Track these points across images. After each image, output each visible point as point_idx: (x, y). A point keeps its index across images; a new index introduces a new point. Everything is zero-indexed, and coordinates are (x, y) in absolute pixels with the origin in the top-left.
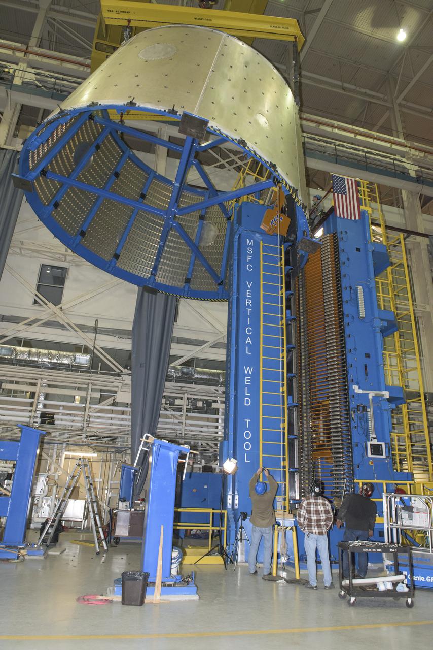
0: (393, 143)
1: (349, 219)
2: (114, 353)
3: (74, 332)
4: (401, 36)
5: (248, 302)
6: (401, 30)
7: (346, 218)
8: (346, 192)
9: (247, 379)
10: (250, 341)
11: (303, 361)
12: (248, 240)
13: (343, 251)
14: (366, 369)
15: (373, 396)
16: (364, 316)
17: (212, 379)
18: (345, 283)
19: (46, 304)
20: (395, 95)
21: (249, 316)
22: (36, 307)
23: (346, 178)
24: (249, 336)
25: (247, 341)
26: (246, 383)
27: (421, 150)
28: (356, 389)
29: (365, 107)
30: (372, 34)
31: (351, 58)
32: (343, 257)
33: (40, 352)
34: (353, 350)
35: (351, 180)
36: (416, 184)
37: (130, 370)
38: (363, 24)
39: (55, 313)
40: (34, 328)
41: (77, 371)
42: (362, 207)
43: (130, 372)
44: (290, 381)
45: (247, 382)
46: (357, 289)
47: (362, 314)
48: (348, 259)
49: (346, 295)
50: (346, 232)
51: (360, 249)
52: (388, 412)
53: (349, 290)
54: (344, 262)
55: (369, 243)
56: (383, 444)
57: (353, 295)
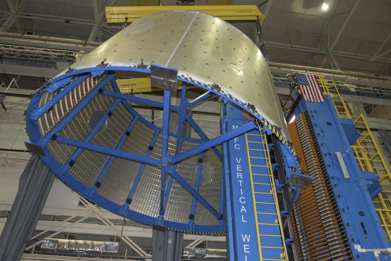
0: (334, 73)
1: (316, 101)
2: (139, 241)
3: (109, 225)
4: (325, 7)
5: (239, 175)
6: (324, 4)
7: (313, 101)
8: (308, 84)
9: (246, 247)
10: (245, 210)
11: (299, 227)
12: (233, 126)
13: (316, 125)
14: (363, 227)
15: (379, 254)
16: (349, 177)
17: (221, 258)
18: (323, 150)
19: (87, 204)
20: (328, 46)
21: (241, 187)
22: (81, 208)
23: (306, 74)
24: (243, 205)
25: (242, 210)
26: (245, 252)
27: (355, 76)
28: (358, 248)
29: (309, 59)
30: (305, 13)
31: (294, 30)
32: (317, 130)
33: (77, 243)
34: (345, 210)
35: (311, 76)
36: (358, 97)
37: (151, 254)
38: (298, 8)
39: (94, 212)
40: (77, 224)
41: (109, 258)
42: (325, 93)
43: (151, 256)
44: (289, 247)
45: (246, 250)
46: (336, 155)
47: (346, 175)
48: (322, 131)
49: (327, 161)
50: (315, 112)
51: (330, 123)
53: (329, 156)
54: (319, 134)
55: (337, 118)
57: (333, 160)
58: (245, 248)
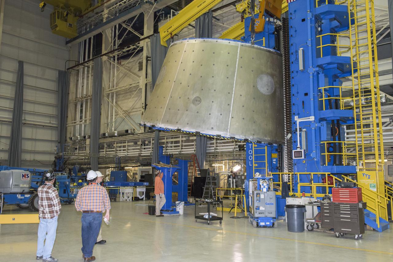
13: (291, 27)
14: (303, 104)
28: (296, 118)
32: (292, 32)
34: (295, 94)
47: (301, 68)
48: (296, 31)
49: (292, 58)
50: (295, 11)
51: (305, 19)
52: (315, 129)
53: (294, 54)
54: (292, 35)
55: (308, 13)
56: (303, 151)
57: (297, 56)
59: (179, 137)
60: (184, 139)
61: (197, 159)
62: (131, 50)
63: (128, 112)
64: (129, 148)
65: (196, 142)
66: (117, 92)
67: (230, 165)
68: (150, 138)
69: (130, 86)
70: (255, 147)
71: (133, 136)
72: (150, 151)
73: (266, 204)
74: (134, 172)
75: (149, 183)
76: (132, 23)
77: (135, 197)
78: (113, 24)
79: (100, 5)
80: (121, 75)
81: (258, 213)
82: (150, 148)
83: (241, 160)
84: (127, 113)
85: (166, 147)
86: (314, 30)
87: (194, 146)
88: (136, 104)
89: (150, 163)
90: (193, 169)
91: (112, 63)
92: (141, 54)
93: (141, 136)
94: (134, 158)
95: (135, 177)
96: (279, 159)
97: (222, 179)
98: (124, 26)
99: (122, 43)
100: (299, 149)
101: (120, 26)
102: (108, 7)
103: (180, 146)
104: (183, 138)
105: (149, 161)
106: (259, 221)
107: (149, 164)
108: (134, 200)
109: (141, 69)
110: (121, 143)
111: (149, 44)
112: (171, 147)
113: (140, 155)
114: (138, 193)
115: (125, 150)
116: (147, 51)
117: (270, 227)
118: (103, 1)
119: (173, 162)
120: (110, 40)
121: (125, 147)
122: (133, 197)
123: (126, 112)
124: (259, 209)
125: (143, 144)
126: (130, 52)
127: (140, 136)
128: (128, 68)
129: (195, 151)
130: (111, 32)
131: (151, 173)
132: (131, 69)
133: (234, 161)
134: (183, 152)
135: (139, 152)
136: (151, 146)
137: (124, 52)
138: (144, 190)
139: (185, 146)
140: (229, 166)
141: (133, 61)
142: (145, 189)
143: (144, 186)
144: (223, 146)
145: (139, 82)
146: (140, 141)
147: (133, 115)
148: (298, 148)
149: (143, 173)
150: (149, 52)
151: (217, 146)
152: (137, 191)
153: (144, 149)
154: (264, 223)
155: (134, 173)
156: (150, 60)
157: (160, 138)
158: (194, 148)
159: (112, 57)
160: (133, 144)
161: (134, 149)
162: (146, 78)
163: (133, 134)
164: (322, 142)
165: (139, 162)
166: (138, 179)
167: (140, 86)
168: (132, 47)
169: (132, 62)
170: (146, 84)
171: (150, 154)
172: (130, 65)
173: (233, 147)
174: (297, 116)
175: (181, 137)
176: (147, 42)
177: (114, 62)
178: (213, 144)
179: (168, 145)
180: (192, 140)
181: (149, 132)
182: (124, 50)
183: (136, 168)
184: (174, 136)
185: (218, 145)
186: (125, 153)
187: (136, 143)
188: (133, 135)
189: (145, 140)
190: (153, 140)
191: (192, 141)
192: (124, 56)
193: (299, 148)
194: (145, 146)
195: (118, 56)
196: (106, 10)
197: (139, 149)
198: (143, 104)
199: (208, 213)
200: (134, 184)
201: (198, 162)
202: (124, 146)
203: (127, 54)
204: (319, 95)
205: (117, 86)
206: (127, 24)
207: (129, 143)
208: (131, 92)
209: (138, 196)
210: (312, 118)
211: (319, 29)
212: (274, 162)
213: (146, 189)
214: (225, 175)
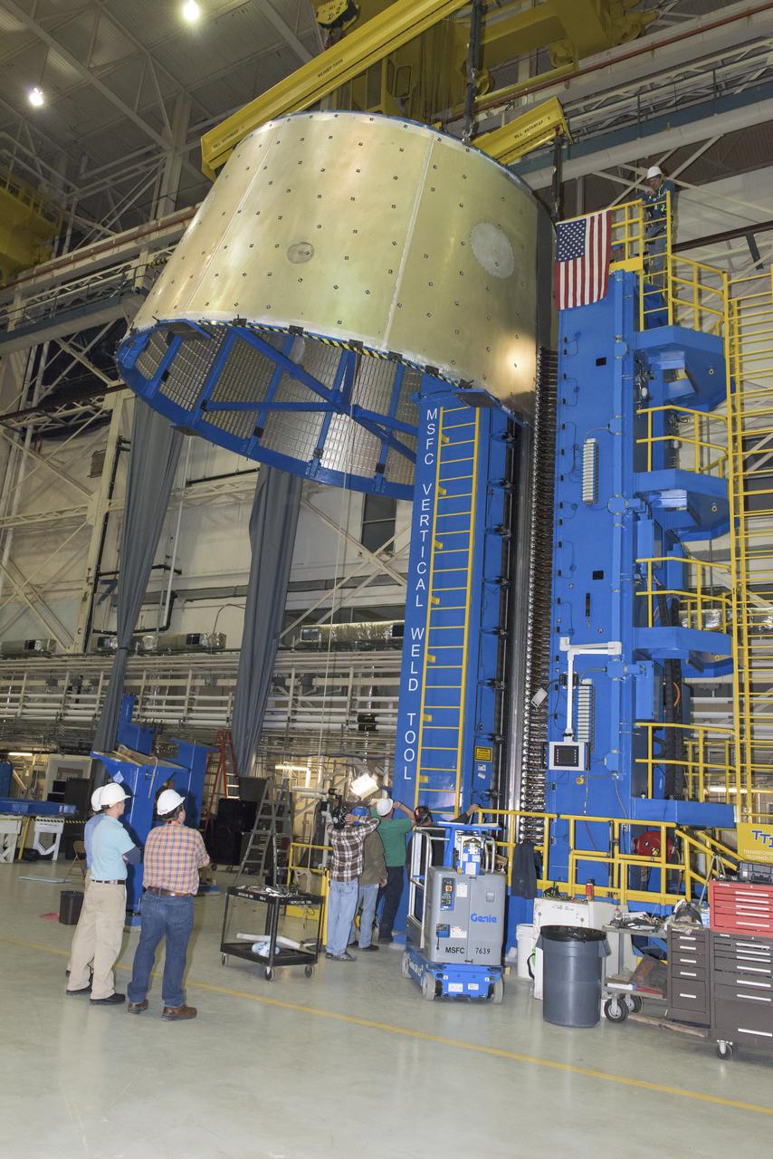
1: (587, 302)
5: (424, 520)
7: (579, 304)
8: (583, 250)
9: (415, 648)
10: (422, 585)
12: (429, 411)
14: (588, 602)
16: (592, 498)
21: (423, 544)
24: (422, 576)
25: (419, 586)
26: (412, 655)
32: (564, 391)
34: (565, 571)
45: (415, 653)
46: (582, 445)
47: (588, 494)
48: (577, 390)
49: (562, 466)
50: (578, 335)
51: (605, 359)
52: (621, 683)
53: (569, 454)
54: (564, 400)
55: (618, 341)
56: (581, 745)
57: (577, 460)
58: (413, 650)
59: (186, 677)
60: (200, 682)
61: (231, 744)
62: (77, 417)
63: (43, 590)
64: (29, 695)
65: (233, 695)
66: (17, 530)
67: (329, 771)
68: (99, 670)
69: (60, 517)
70: (425, 723)
71: (46, 659)
72: (94, 709)
73: (474, 918)
74: (36, 768)
75: (77, 809)
76: (89, 343)
77: (25, 849)
78: (34, 339)
79: (4, 285)
80: (36, 483)
81: (443, 949)
82: (94, 701)
83: (362, 758)
84: (40, 594)
85: (144, 703)
86: (631, 394)
87: (226, 706)
88: (70, 570)
89: (88, 744)
90: (217, 774)
91: (16, 445)
92: (104, 429)
93: (72, 661)
94: (42, 728)
95: (38, 783)
96: (494, 766)
97: (302, 811)
98: (65, 347)
99: (55, 394)
100: (570, 738)
101: (54, 346)
102: (26, 295)
103: (186, 703)
104: (196, 680)
105: (86, 740)
106: (446, 977)
107: (83, 749)
108: (20, 857)
109: (96, 471)
110: (9, 678)
111: (131, 404)
112: (159, 702)
113: (61, 720)
114: (37, 837)
115: (16, 700)
116: (122, 425)
117: (478, 1000)
118: (16, 277)
119: (160, 749)
120: (19, 383)
121: (19, 693)
122: (17, 850)
123: (38, 590)
124: (449, 936)
125: (76, 686)
126: (72, 422)
127: (68, 663)
128: (59, 465)
129: (228, 720)
130: (25, 360)
131: (89, 777)
132: (70, 468)
133: (339, 760)
134: (191, 722)
135: (60, 709)
136: (97, 697)
137: (54, 421)
138: (58, 828)
139: (201, 703)
140: (323, 773)
141: (77, 448)
142: (61, 825)
143: (60, 817)
144: (311, 713)
145: (86, 507)
146: (67, 677)
147: (55, 600)
148: (566, 735)
149: (64, 774)
150: (128, 426)
151: (295, 712)
152: (36, 830)
153: (77, 701)
154: (461, 985)
155: (35, 772)
156: (128, 450)
157: (127, 673)
158: (226, 711)
159: (17, 431)
160: (43, 683)
161: (44, 700)
162: (110, 497)
163: (47, 654)
164: (639, 725)
165: (55, 740)
166: (45, 789)
167: (87, 517)
168: (80, 409)
169: (75, 450)
170: (107, 516)
171: (90, 719)
172: (66, 458)
173: (343, 718)
174: (568, 639)
175: (190, 676)
176: (125, 400)
177: (22, 445)
178: (285, 704)
179: (150, 697)
180: (223, 687)
181: (98, 652)
182: (56, 415)
183: (45, 758)
184: (171, 673)
185: (299, 709)
186: (17, 708)
187: (52, 683)
188: (49, 657)
189: (82, 677)
190: (106, 678)
191: (224, 691)
192: (54, 430)
193: (570, 735)
194: (79, 693)
195: (36, 428)
196: (22, 300)
197: (60, 701)
198: (89, 569)
199: (268, 938)
200: (27, 807)
201: (233, 755)
202: (16, 689)
203: (62, 425)
204: (638, 580)
205: (19, 513)
206: (75, 344)
207: (33, 679)
208: (57, 533)
209: (37, 846)
210: (614, 648)
211: (644, 392)
212: (479, 775)
213: (65, 826)
214: (310, 801)
